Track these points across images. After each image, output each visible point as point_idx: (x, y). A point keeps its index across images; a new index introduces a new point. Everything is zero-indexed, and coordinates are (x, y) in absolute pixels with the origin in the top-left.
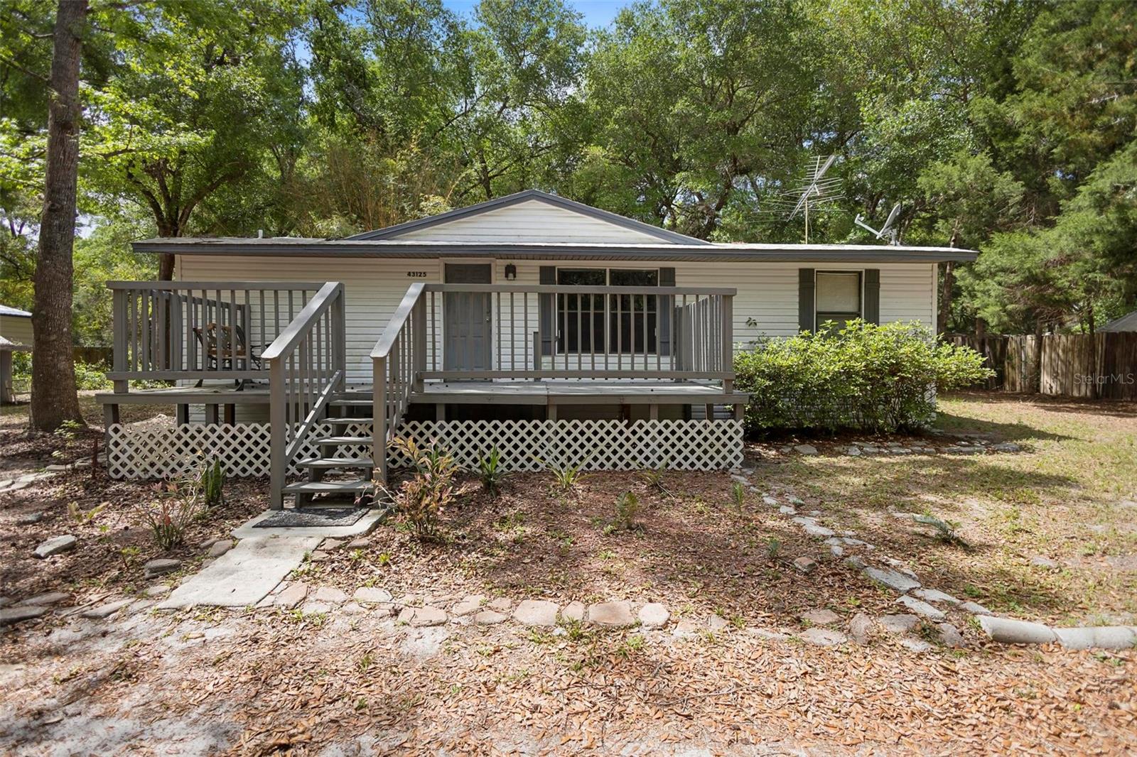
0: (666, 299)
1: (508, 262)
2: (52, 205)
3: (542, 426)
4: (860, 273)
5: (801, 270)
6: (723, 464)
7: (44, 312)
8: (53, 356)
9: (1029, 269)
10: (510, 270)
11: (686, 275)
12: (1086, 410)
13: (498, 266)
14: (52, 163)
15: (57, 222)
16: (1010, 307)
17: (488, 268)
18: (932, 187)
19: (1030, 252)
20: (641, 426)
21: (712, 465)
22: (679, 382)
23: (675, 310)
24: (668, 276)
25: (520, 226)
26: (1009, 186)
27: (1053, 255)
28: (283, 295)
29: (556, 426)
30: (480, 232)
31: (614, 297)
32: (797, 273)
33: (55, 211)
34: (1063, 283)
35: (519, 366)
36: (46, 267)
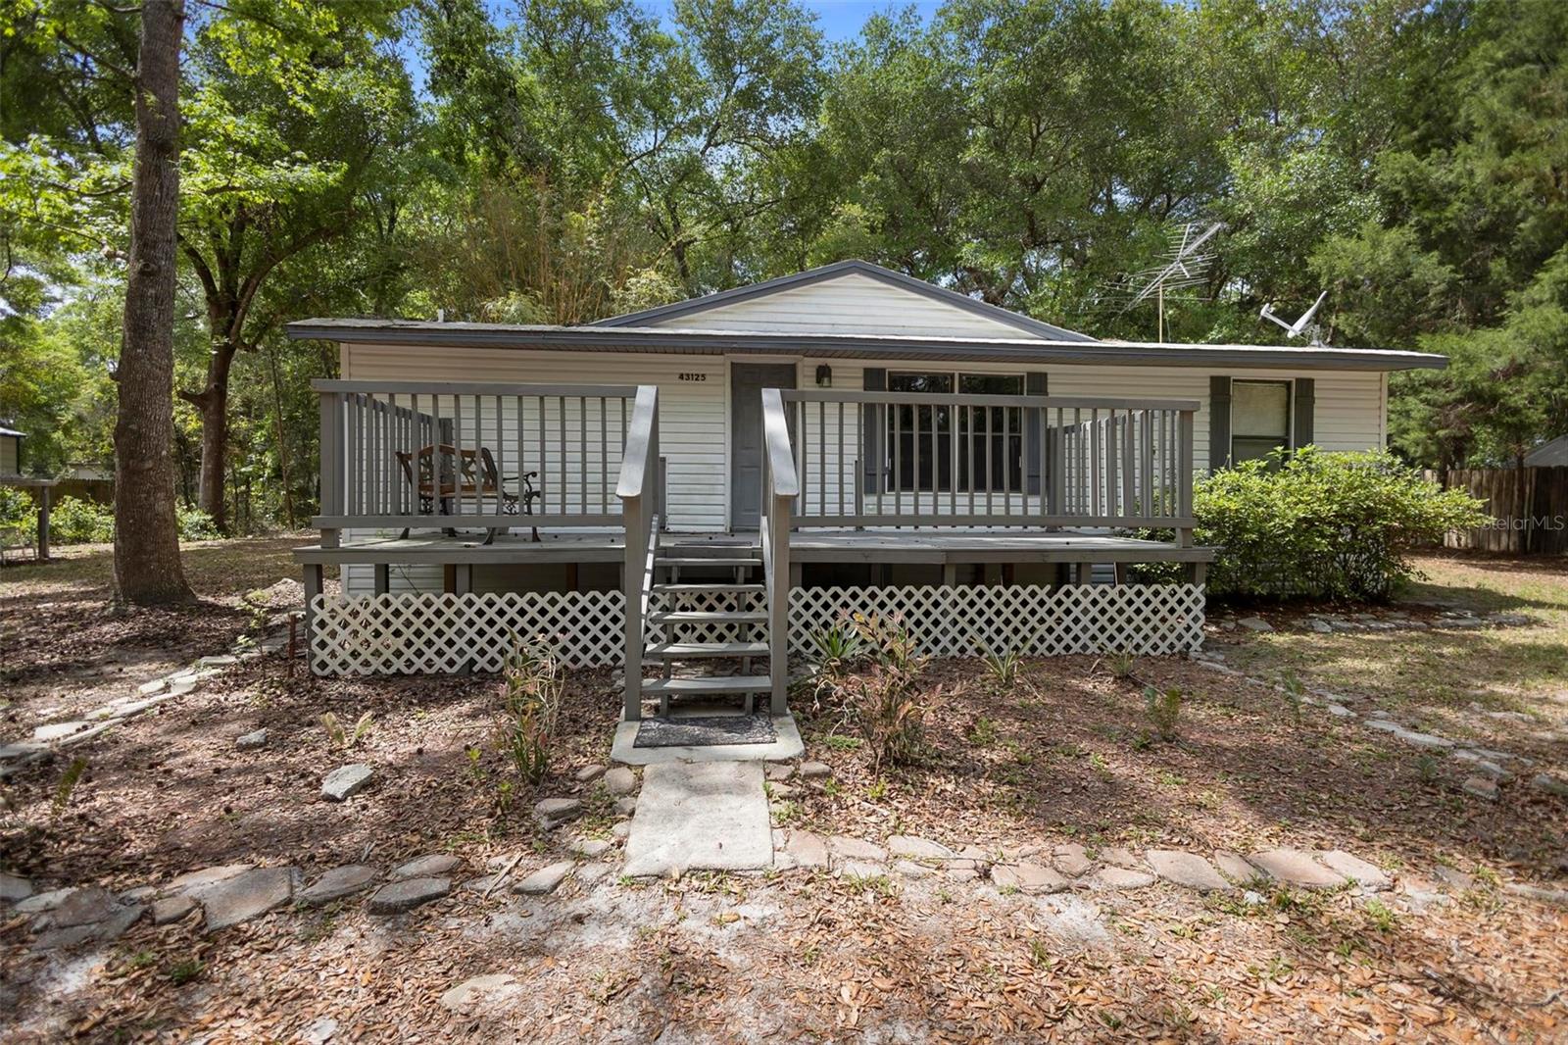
0: (1035, 414)
1: (821, 361)
2: (146, 266)
3: (936, 595)
4: (1288, 384)
5: (1213, 378)
6: (1179, 646)
7: (134, 427)
8: (148, 493)
9: (1472, 382)
10: (823, 373)
11: (1062, 381)
12: (1519, 568)
13: (807, 368)
14: (143, 203)
15: (152, 291)
16: (1441, 433)
17: (792, 369)
18: (1332, 269)
19: (1469, 359)
20: (1068, 594)
21: (1163, 647)
22: (1052, 531)
23: (1048, 431)
24: (1039, 383)
25: (836, 310)
26: (1432, 271)
27: (1500, 363)
28: (553, 404)
29: (954, 594)
30: (780, 318)
31: (963, 410)
32: (1208, 382)
33: (149, 274)
34: (1518, 400)
35: (832, 509)
36: (137, 358)
